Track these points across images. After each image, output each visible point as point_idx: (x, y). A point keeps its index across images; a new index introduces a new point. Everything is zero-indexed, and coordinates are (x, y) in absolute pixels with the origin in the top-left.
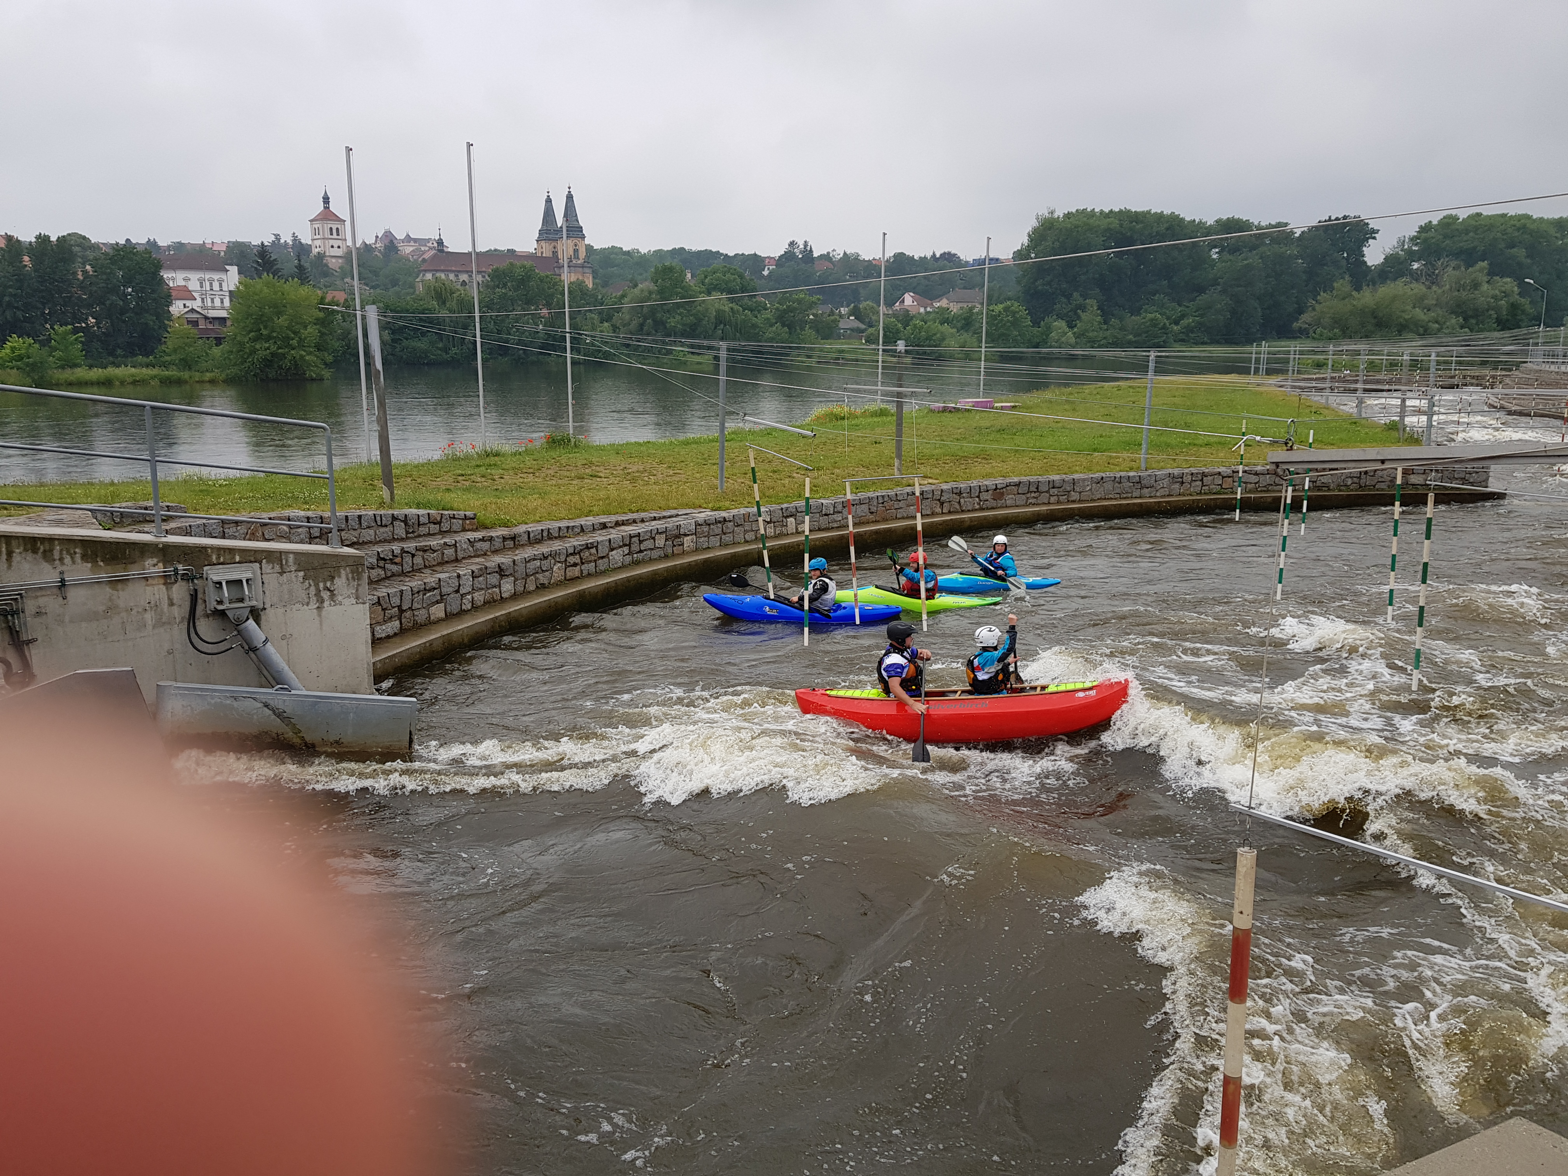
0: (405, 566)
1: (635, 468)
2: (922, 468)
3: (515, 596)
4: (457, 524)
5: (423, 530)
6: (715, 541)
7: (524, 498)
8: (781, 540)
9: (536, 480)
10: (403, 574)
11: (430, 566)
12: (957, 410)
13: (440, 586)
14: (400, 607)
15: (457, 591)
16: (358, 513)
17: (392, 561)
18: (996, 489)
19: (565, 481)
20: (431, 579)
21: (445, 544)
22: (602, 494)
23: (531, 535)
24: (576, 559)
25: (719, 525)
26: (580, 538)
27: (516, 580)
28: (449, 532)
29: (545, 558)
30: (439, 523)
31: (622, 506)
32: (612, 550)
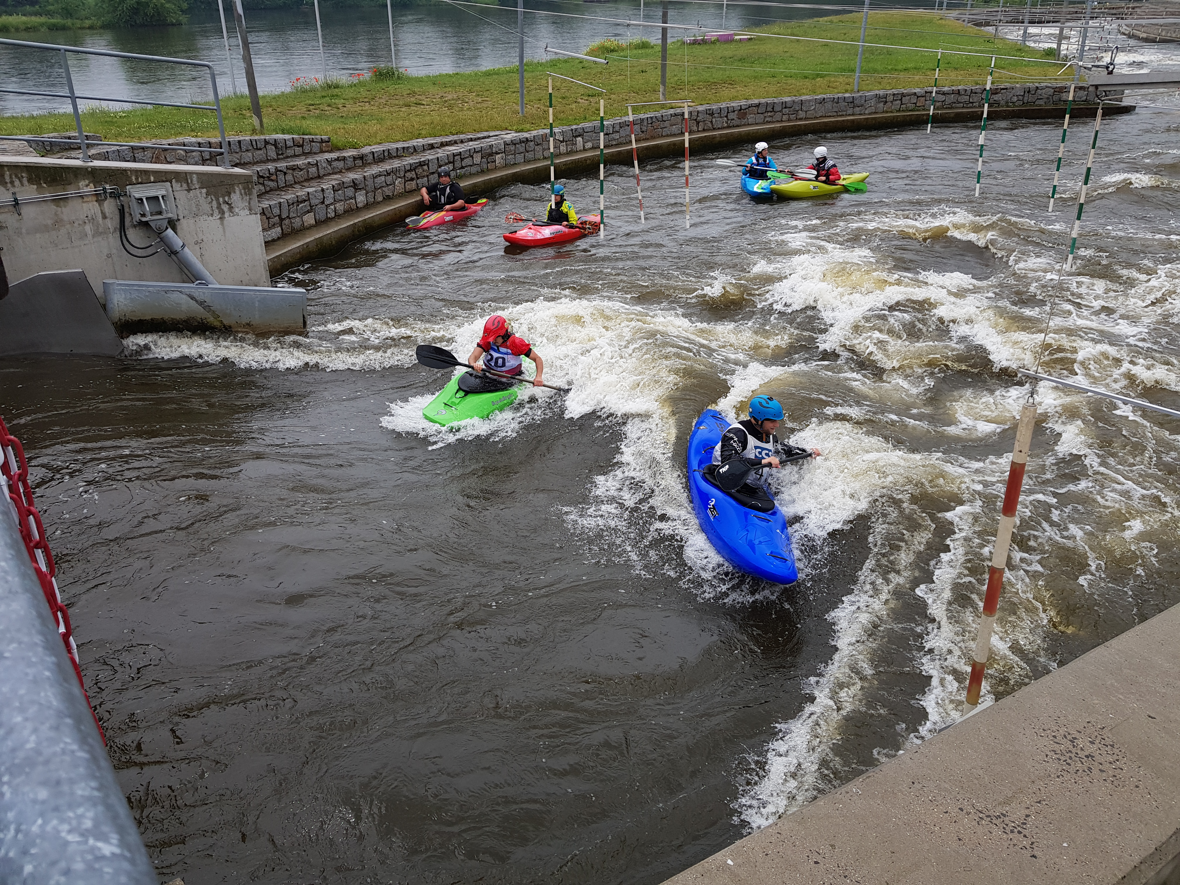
0: (279, 181)
1: (450, 97)
3: (368, 206)
4: (316, 147)
5: (290, 152)
6: (520, 158)
7: (365, 123)
8: (572, 156)
10: (278, 189)
11: (299, 182)
12: (705, 41)
13: (309, 199)
14: (280, 216)
15: (323, 203)
16: (237, 138)
17: (269, 178)
18: (740, 110)
19: (396, 108)
20: (301, 192)
21: (309, 163)
22: (427, 119)
23: (376, 155)
24: (412, 175)
25: (523, 145)
26: (415, 157)
27: (367, 193)
28: (310, 153)
29: (389, 174)
30: (302, 146)
31: (444, 130)
32: (440, 166)
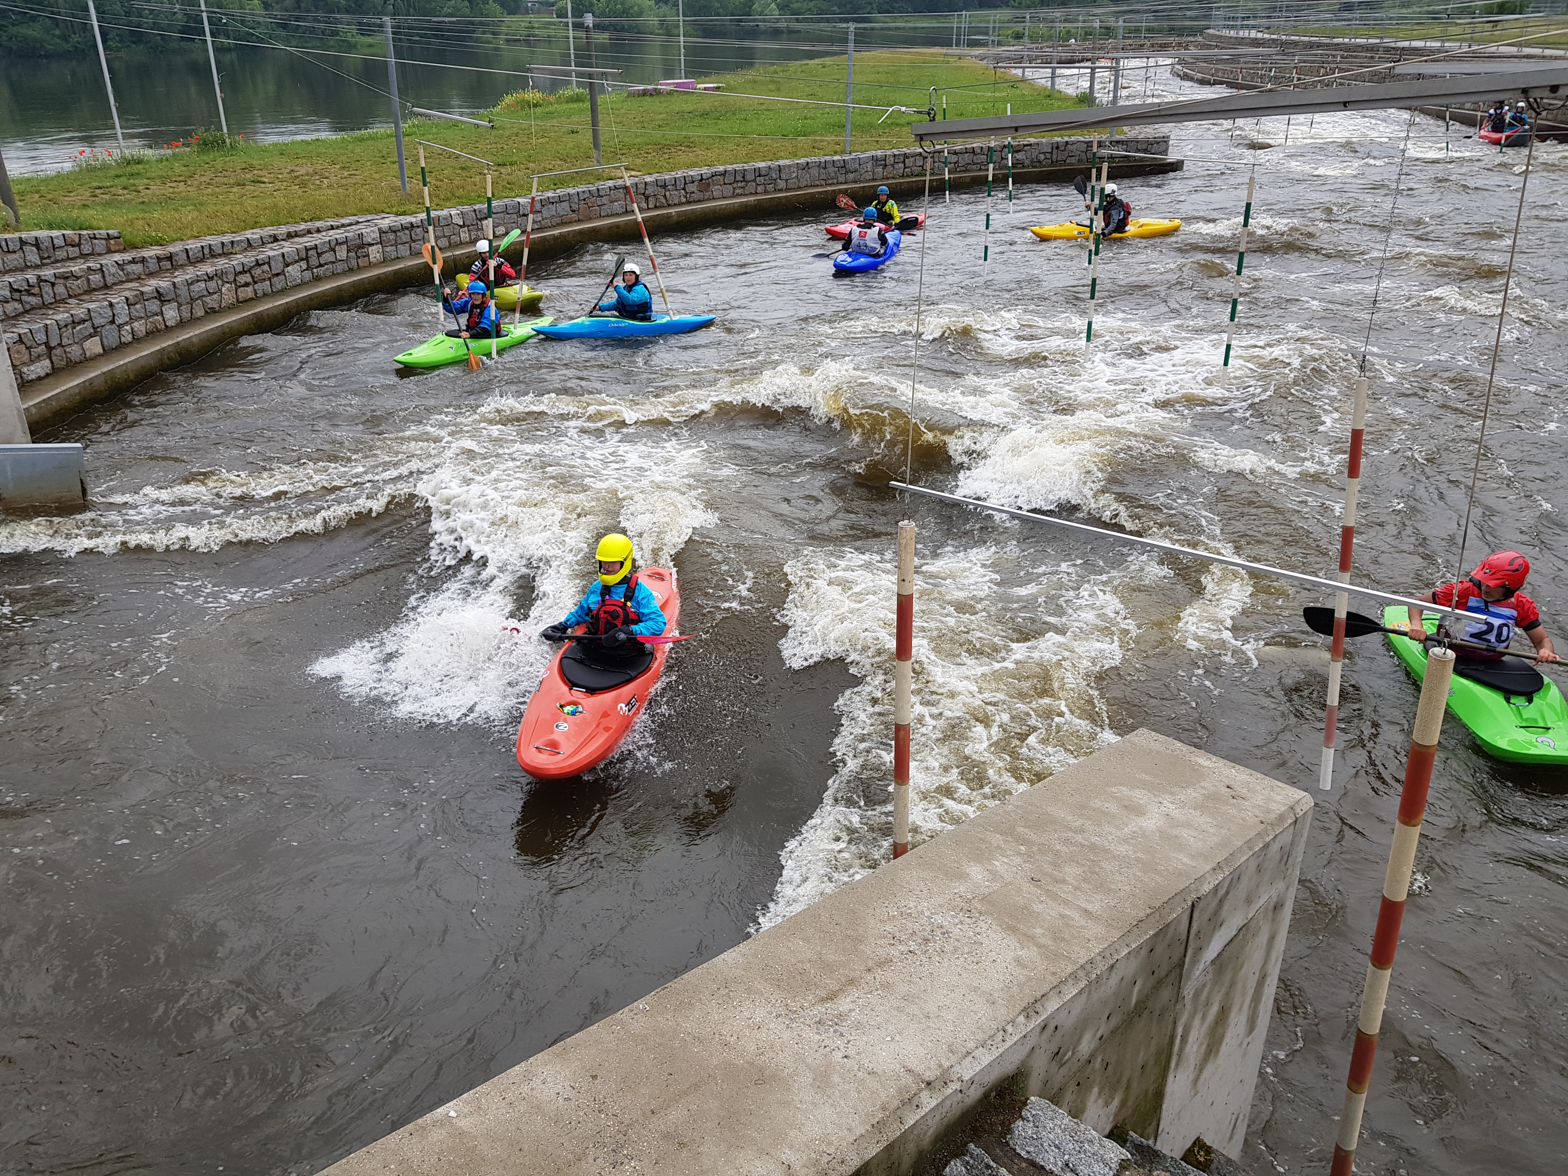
0: (45, 296)
1: (302, 171)
2: (623, 158)
3: (182, 324)
4: (100, 246)
5: (60, 254)
6: (404, 250)
7: (176, 210)
9: (189, 189)
10: (45, 306)
11: (75, 296)
12: (657, 92)
13: (91, 318)
14: (47, 344)
15: (113, 322)
17: (29, 293)
18: (701, 180)
19: (223, 189)
20: (79, 310)
21: (89, 268)
22: (269, 202)
23: (190, 254)
24: (247, 278)
25: (407, 232)
26: (249, 254)
27: (180, 305)
28: (92, 254)
29: (211, 279)
30: (79, 245)
31: (292, 216)
32: (287, 265)
